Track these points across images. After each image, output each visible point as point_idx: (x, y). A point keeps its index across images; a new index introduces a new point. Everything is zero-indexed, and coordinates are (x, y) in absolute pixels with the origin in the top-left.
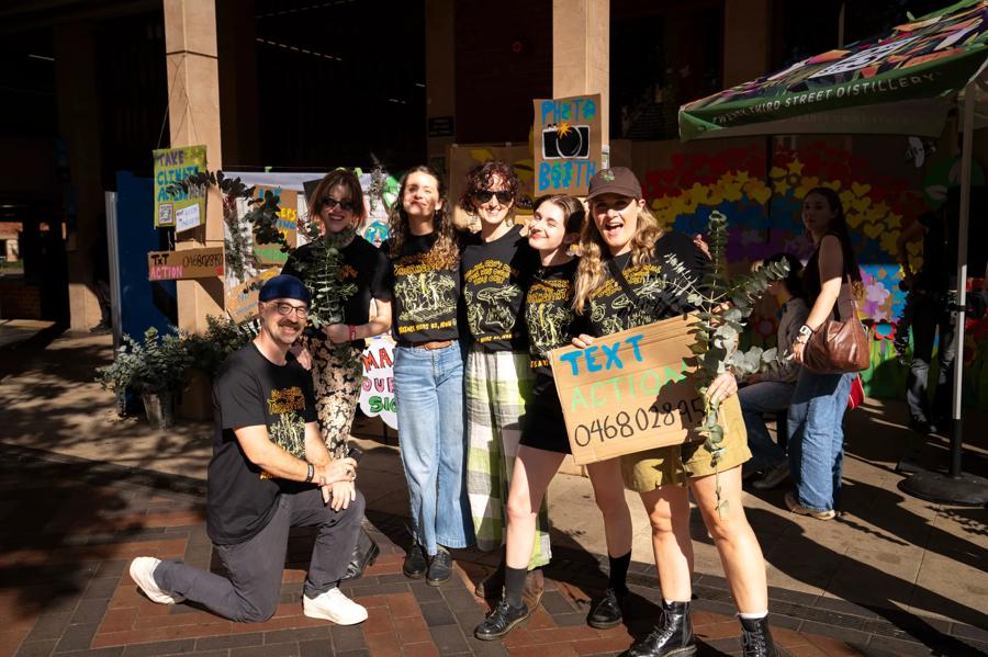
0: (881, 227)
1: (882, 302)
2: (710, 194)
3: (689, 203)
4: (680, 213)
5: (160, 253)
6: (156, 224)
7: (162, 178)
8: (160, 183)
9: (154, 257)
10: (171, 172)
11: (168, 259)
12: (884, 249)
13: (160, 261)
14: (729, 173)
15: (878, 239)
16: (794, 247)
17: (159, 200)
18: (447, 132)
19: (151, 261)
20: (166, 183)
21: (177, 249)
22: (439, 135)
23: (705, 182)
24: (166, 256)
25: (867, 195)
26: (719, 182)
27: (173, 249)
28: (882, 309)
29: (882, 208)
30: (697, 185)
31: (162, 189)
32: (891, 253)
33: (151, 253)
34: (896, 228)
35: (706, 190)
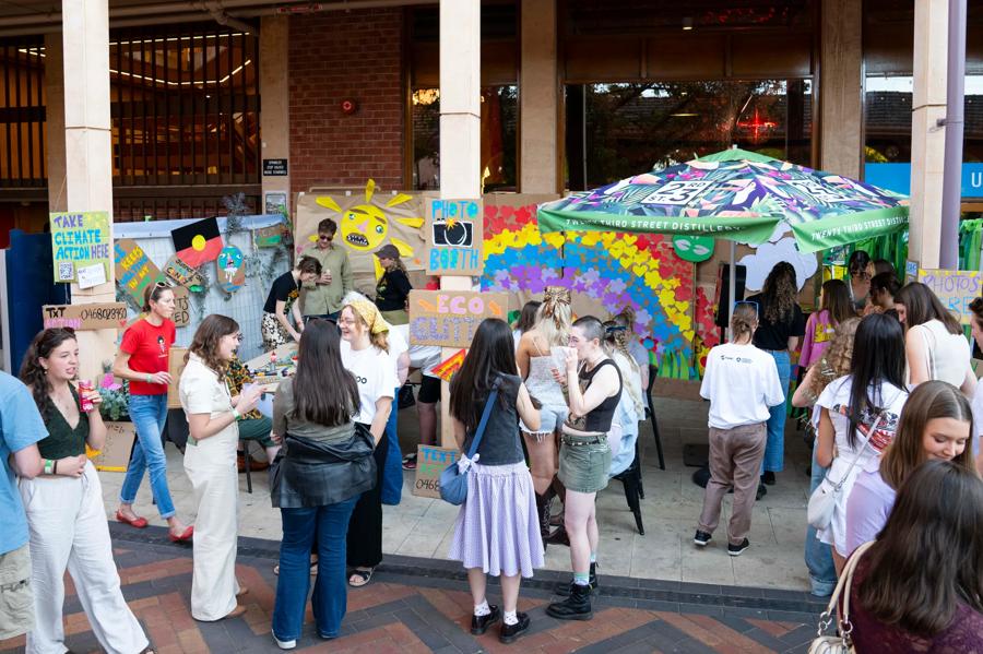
0: (645, 268)
1: (646, 324)
2: (516, 238)
3: (500, 245)
4: (491, 253)
5: (56, 307)
6: (56, 280)
7: (60, 239)
8: (58, 243)
9: (48, 310)
10: (70, 234)
11: (64, 311)
12: (647, 285)
13: (56, 314)
14: (531, 223)
15: (643, 277)
16: (583, 282)
17: (58, 258)
18: (281, 172)
19: (46, 314)
20: (65, 243)
21: (73, 303)
22: (273, 175)
23: (512, 229)
24: (62, 309)
25: (635, 244)
26: (523, 229)
27: (70, 303)
28: (647, 329)
29: (646, 253)
30: (506, 231)
31: (61, 248)
32: (652, 287)
33: (45, 307)
34: (655, 269)
35: (513, 235)
